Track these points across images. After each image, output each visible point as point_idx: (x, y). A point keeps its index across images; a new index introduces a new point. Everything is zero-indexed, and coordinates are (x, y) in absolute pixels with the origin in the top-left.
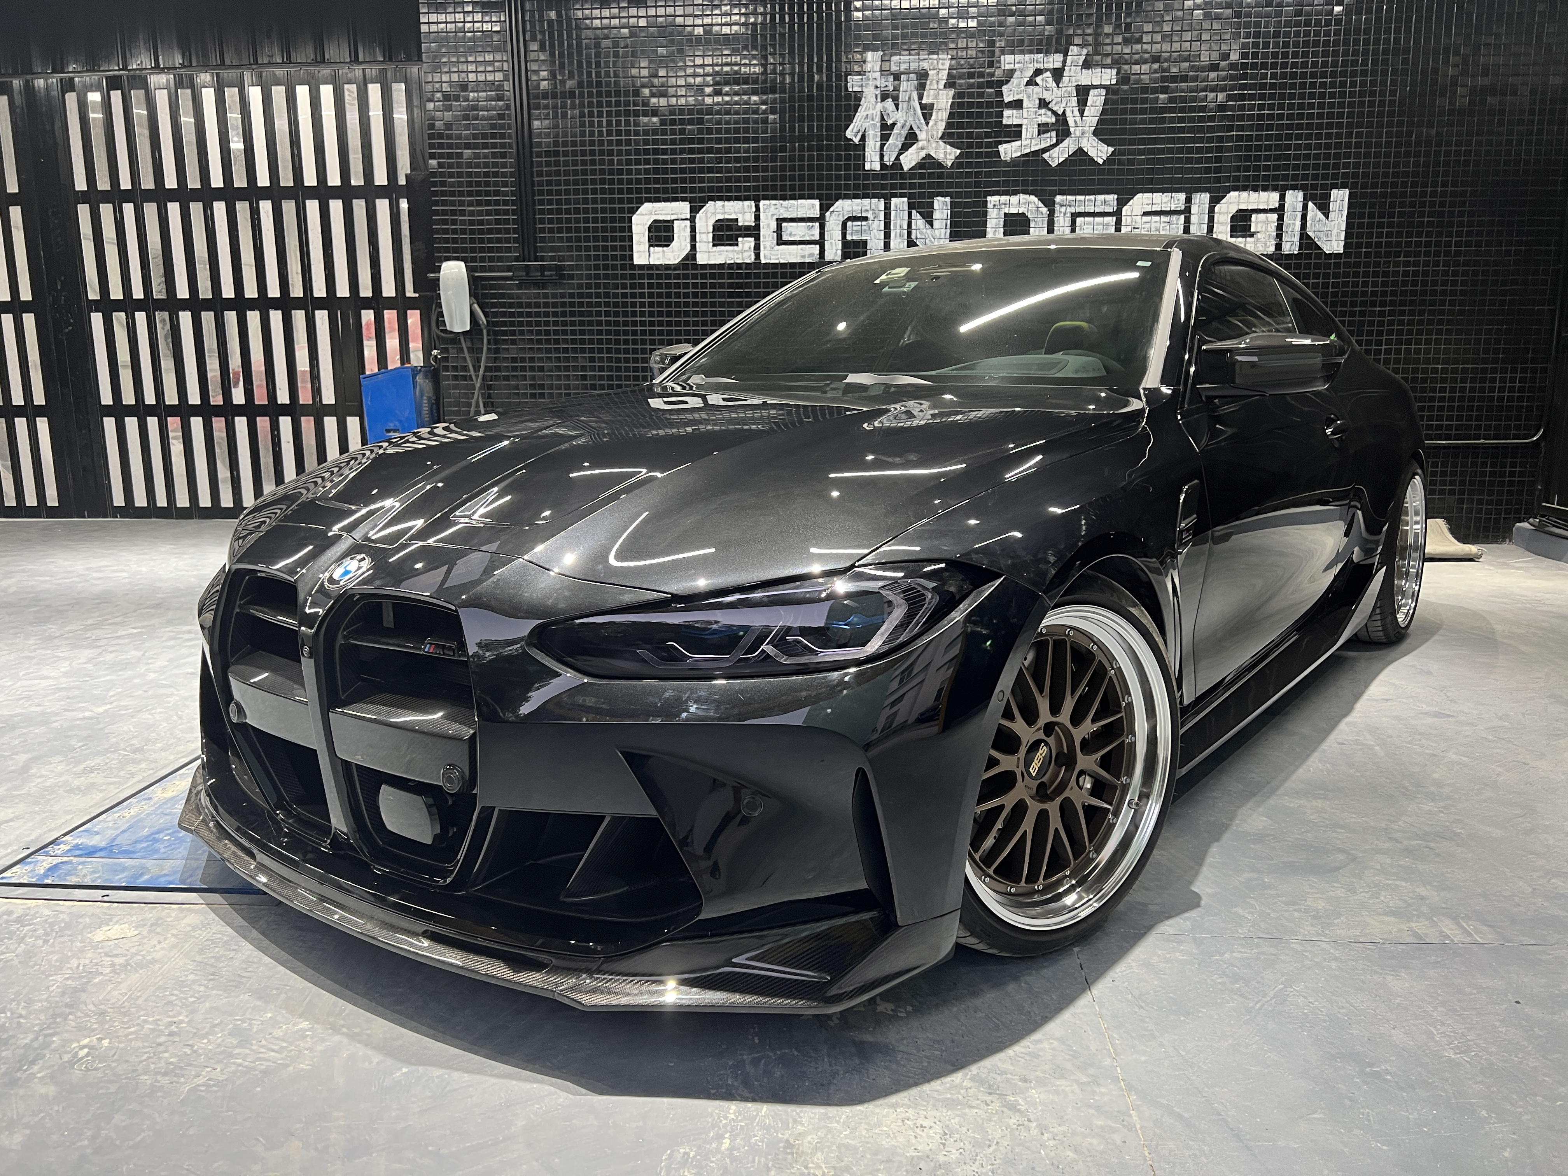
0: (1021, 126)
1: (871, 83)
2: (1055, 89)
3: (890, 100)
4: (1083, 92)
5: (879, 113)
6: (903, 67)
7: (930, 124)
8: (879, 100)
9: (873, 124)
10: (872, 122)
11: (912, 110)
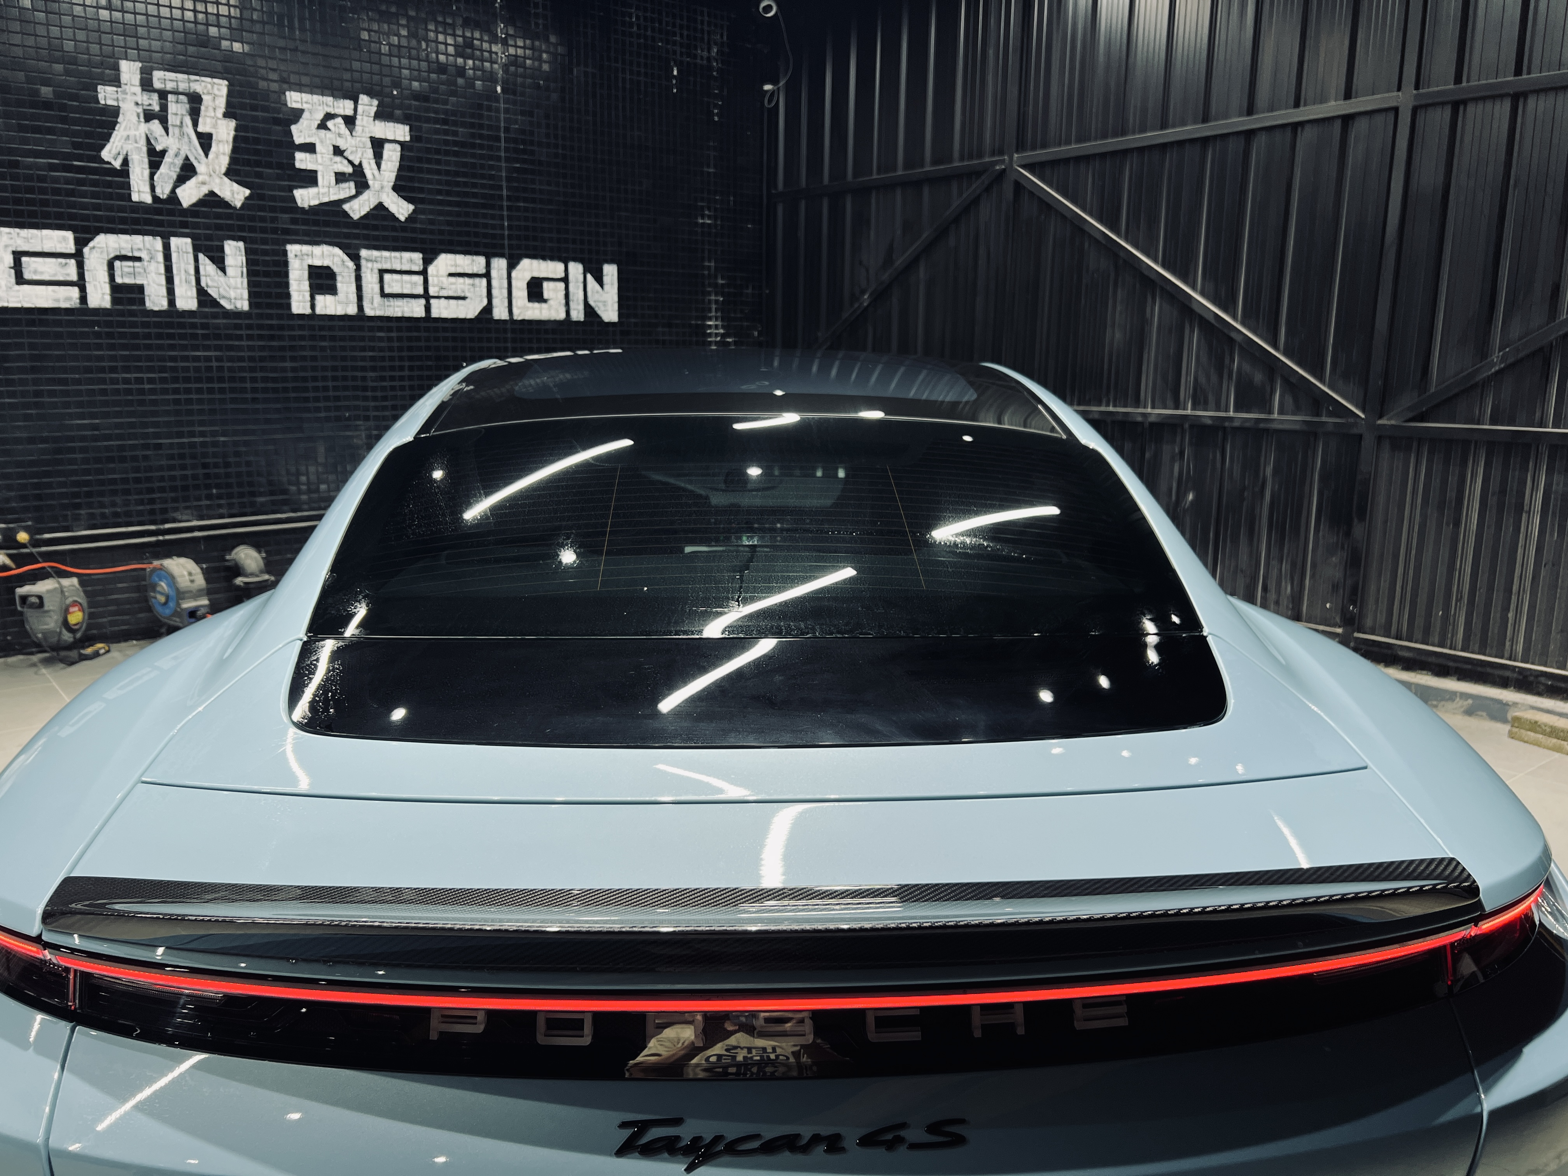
0: (315, 172)
1: (128, 97)
2: (349, 137)
3: (156, 122)
4: (378, 145)
5: (144, 137)
6: (170, 86)
7: (211, 156)
8: (142, 119)
9: (138, 148)
10: (136, 145)
11: (186, 136)
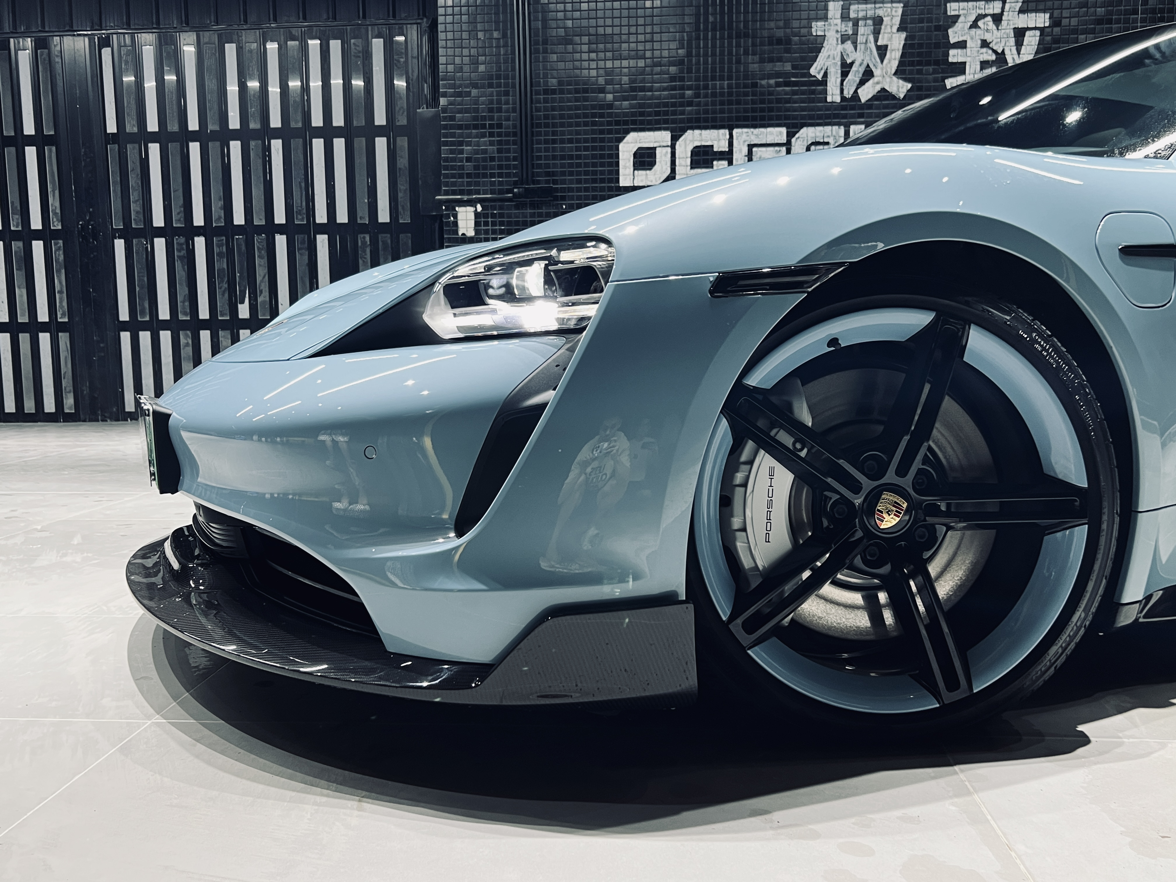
0: (965, 63)
1: (832, 27)
2: (995, 32)
3: (849, 42)
4: (1020, 34)
5: (839, 54)
6: (861, 14)
7: (885, 61)
8: (840, 42)
9: (834, 63)
10: (833, 61)
11: (869, 50)
